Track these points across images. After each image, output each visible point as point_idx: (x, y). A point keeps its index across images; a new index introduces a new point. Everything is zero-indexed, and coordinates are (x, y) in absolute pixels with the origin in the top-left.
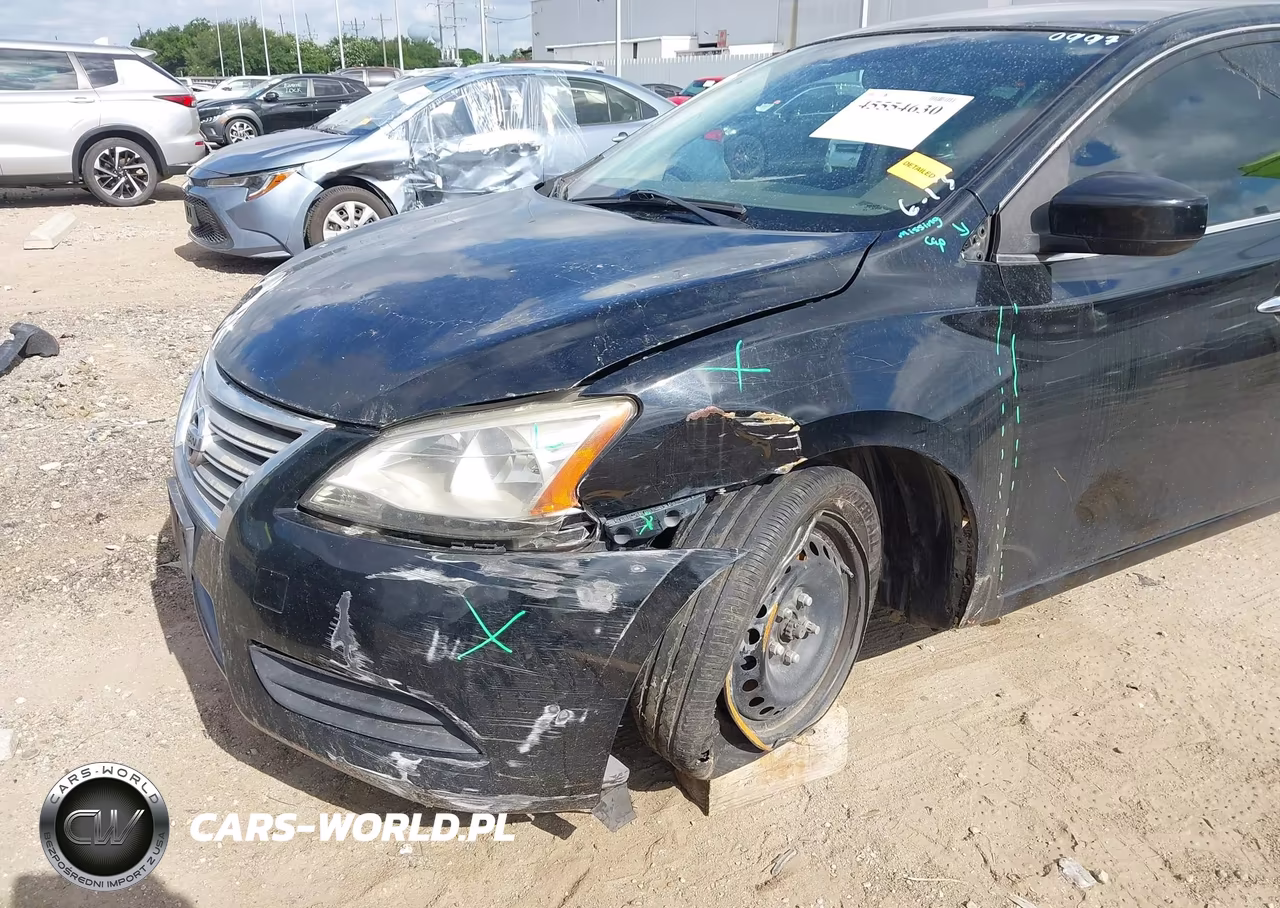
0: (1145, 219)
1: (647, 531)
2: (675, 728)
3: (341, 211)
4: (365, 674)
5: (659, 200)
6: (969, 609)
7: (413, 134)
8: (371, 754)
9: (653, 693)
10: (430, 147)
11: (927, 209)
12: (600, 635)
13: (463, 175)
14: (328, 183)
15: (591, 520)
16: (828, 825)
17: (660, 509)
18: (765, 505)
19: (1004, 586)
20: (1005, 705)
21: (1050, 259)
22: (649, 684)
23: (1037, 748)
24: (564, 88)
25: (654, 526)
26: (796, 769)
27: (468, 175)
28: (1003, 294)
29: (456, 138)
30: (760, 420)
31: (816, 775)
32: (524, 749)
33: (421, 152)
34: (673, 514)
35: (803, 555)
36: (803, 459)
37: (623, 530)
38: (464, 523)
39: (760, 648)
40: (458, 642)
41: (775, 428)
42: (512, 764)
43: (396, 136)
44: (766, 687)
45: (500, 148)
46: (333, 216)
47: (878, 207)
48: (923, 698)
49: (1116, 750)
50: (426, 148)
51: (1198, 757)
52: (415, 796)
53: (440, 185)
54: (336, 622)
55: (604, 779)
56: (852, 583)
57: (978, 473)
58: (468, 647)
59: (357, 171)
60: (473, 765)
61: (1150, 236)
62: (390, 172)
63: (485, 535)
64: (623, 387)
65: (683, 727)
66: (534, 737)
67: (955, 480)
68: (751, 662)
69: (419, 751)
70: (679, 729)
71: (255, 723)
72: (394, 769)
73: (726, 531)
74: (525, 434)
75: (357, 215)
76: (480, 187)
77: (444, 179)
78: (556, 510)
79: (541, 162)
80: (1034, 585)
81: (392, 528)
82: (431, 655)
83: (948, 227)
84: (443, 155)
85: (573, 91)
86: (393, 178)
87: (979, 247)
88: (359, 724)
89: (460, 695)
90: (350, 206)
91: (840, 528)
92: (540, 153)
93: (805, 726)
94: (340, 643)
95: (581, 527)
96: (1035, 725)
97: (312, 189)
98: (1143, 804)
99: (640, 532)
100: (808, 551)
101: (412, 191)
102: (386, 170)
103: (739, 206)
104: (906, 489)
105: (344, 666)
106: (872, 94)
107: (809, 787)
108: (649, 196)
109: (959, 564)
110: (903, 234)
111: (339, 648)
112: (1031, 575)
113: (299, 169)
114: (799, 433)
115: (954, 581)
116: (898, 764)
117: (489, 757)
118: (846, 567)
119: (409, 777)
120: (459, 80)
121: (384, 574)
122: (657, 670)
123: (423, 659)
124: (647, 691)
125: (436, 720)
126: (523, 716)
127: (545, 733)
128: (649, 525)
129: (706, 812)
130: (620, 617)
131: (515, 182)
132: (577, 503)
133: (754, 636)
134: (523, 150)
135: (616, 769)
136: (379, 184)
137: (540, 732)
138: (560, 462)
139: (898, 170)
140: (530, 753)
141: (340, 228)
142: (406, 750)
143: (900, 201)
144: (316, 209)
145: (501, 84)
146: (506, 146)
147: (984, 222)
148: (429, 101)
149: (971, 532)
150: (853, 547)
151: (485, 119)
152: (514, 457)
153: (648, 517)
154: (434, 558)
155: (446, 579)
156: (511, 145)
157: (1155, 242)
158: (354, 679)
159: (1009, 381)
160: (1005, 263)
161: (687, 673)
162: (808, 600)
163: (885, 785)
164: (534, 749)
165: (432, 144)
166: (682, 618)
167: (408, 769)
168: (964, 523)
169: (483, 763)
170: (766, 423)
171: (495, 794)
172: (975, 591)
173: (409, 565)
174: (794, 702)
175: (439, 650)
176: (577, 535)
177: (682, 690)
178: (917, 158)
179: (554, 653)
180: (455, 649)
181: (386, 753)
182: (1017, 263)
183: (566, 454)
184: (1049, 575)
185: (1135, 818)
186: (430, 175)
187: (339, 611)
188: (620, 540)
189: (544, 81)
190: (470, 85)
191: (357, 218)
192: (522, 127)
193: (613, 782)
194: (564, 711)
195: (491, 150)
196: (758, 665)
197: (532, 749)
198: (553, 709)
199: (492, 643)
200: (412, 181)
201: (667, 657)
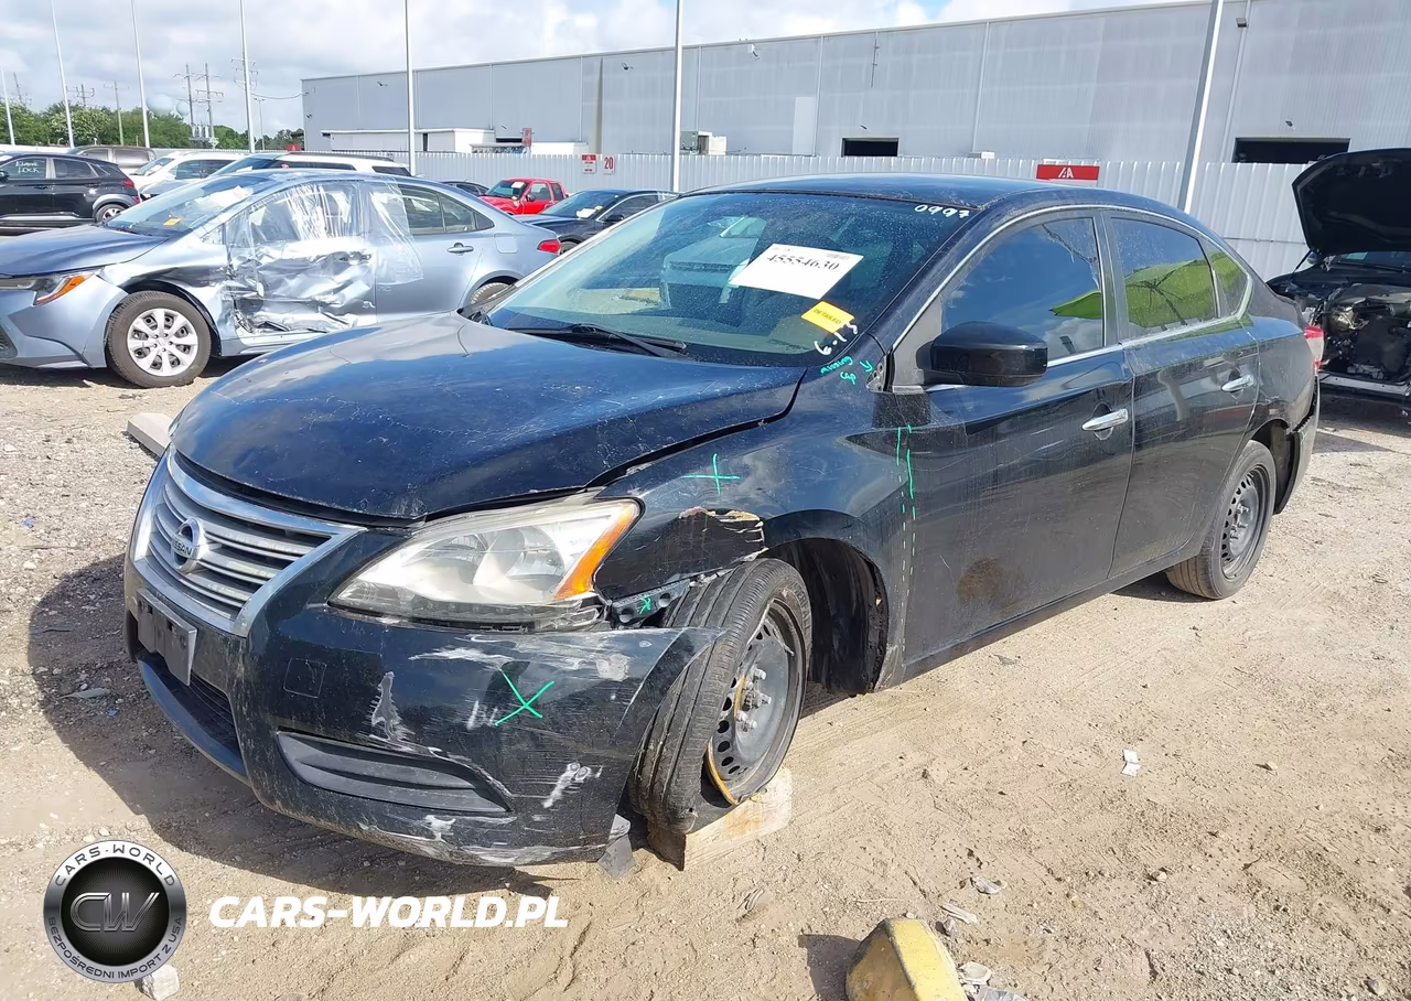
0: (1002, 361)
1: (646, 611)
2: (669, 784)
3: (149, 319)
4: (406, 745)
5: (602, 333)
6: (881, 675)
7: (230, 236)
8: (405, 820)
9: (650, 755)
10: (249, 253)
11: (838, 350)
12: (616, 700)
13: (286, 284)
14: (133, 287)
15: (600, 603)
16: (785, 868)
17: (656, 592)
18: (734, 593)
19: (906, 655)
20: (908, 766)
21: (930, 390)
22: (646, 748)
23: (941, 797)
24: (395, 196)
25: (651, 607)
26: (752, 825)
27: (293, 283)
28: (900, 418)
29: (279, 243)
30: (734, 518)
31: (768, 829)
32: (548, 804)
33: (240, 258)
34: (666, 596)
35: (759, 637)
36: (766, 549)
37: (627, 611)
38: (493, 609)
39: (732, 713)
40: (496, 710)
41: (744, 524)
42: (537, 818)
43: (211, 239)
44: (735, 748)
45: (328, 256)
46: (139, 323)
47: (798, 347)
48: (841, 764)
49: (1001, 793)
50: (246, 254)
51: (1063, 793)
52: (447, 855)
53: (262, 293)
54: (378, 700)
55: (612, 832)
56: (792, 660)
57: (889, 560)
58: (504, 714)
59: (166, 275)
60: (503, 821)
61: (1007, 372)
62: (204, 278)
63: (514, 618)
64: (629, 492)
65: (676, 782)
66: (556, 793)
67: (871, 566)
68: (724, 726)
69: (453, 813)
70: (673, 785)
71: (278, 806)
72: (428, 830)
73: (706, 615)
74: (548, 532)
75: (167, 323)
76: (305, 296)
77: (266, 288)
78: (575, 593)
79: (373, 271)
80: (927, 655)
81: (424, 617)
82: (471, 723)
83: (856, 366)
84: (265, 261)
85: (404, 199)
86: (207, 285)
87: (878, 382)
88: (393, 793)
89: (495, 757)
90: (159, 314)
91: (785, 614)
92: (371, 263)
93: (760, 787)
94: (382, 719)
95: (593, 609)
96: (934, 777)
97: (114, 294)
98: (1027, 831)
99: (639, 612)
100: (763, 633)
101: (231, 299)
102: (201, 276)
103: (680, 342)
104: (827, 577)
105: (384, 740)
106: (777, 249)
107: (762, 841)
108: (592, 329)
109: (873, 639)
110: (823, 370)
111: (381, 724)
112: (925, 647)
113: (98, 272)
114: (763, 527)
115: (869, 652)
116: (831, 816)
117: (517, 813)
118: (787, 648)
119: (443, 837)
120: (281, 183)
121: (426, 654)
122: (654, 734)
123: (462, 727)
124: (644, 755)
125: (467, 784)
126: (549, 774)
127: (567, 789)
128: (648, 606)
129: (681, 868)
130: (631, 685)
131: (342, 292)
132: (592, 589)
133: (728, 704)
134: (352, 259)
135: (621, 824)
136: (191, 290)
137: (563, 787)
138: (579, 554)
139: (809, 316)
140: (552, 807)
141: (147, 336)
142: (439, 812)
143: (816, 343)
144: (119, 316)
145: (326, 189)
146: (333, 254)
147: (881, 360)
148: (248, 203)
149: (884, 609)
150: (794, 630)
151: (310, 222)
152: (525, 553)
153: (647, 599)
154: (473, 639)
155: (485, 656)
156: (339, 253)
157: (1010, 377)
158: (394, 751)
159: (906, 486)
160: (899, 393)
161: (681, 734)
162: (764, 675)
163: (824, 833)
164: (556, 802)
165: (253, 249)
166: (676, 688)
167: (442, 829)
168: (878, 601)
169: (510, 819)
170: (737, 520)
171: (521, 847)
172: (887, 659)
173: (449, 646)
174: (753, 763)
175: (478, 718)
176: (589, 616)
177: (677, 749)
178: (823, 306)
179: (577, 717)
180: (493, 717)
181: (421, 818)
182: (908, 392)
183: (584, 548)
184: (938, 647)
185: (1022, 841)
186: (251, 282)
187: (381, 690)
188: (624, 619)
189: (374, 188)
190: (293, 190)
191: (168, 327)
192: (351, 232)
193: (617, 834)
194: (583, 769)
195: (318, 257)
196: (730, 728)
197: (554, 803)
198: (574, 767)
199: (525, 709)
200: (230, 288)
201: (664, 722)
